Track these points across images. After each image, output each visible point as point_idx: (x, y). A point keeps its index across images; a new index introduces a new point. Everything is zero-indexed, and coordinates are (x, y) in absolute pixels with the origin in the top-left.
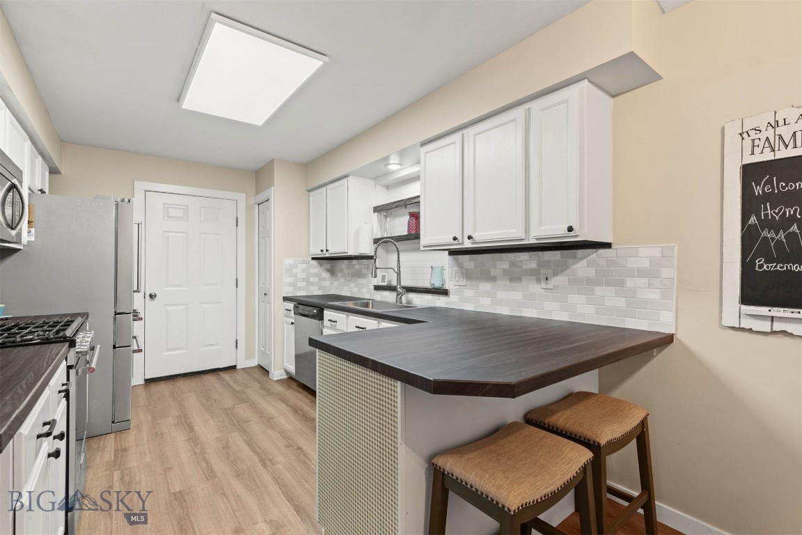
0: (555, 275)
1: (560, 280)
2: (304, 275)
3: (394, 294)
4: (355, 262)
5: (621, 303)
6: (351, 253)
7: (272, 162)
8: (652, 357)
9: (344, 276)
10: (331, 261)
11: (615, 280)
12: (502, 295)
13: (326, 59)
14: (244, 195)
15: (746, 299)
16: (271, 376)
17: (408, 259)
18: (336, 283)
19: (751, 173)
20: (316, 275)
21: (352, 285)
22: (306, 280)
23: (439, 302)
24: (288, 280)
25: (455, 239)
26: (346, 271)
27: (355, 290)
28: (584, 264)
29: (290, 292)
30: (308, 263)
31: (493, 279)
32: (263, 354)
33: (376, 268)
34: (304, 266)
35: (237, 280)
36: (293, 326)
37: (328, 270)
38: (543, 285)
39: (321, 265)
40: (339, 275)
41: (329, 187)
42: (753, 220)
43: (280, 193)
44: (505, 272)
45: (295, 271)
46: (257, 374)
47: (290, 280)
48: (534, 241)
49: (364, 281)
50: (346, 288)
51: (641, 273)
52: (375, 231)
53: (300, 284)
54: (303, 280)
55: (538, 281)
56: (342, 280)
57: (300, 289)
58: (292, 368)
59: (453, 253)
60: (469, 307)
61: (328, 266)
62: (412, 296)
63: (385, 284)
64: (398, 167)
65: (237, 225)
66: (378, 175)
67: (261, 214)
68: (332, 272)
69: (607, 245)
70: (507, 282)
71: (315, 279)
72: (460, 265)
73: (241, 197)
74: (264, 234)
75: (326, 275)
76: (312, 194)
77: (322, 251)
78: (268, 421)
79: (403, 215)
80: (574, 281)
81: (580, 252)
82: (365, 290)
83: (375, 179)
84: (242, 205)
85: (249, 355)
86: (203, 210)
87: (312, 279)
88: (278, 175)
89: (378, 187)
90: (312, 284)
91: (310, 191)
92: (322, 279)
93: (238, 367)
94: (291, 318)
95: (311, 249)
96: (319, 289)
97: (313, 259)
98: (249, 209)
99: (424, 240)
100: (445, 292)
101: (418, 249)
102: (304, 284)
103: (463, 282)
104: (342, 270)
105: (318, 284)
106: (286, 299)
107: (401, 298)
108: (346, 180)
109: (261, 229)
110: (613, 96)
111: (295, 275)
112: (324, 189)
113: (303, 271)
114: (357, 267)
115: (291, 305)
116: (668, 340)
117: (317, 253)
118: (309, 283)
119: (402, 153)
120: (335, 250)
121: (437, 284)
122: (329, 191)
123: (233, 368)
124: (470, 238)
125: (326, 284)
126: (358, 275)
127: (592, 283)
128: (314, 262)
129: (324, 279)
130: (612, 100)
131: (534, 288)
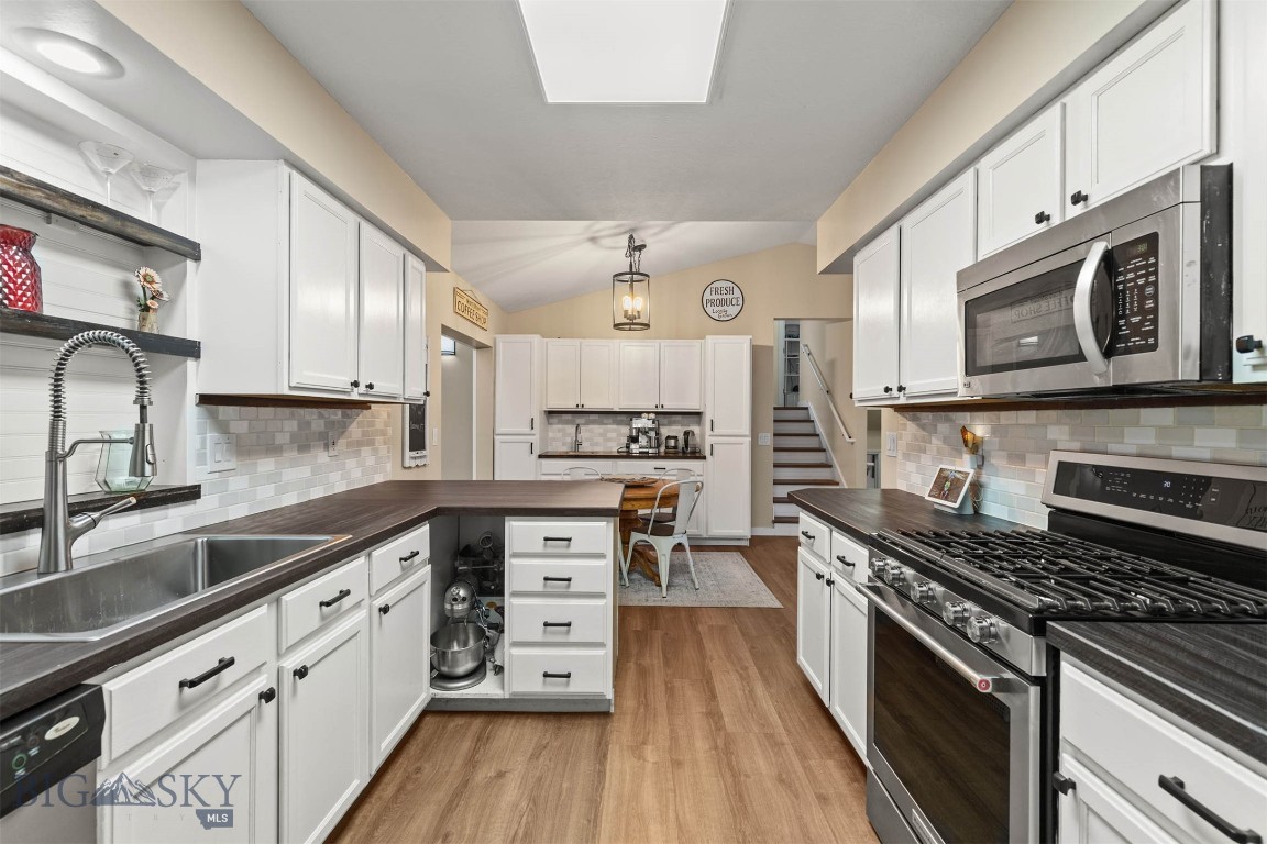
0: (339, 438)
1: (342, 444)
11: (369, 440)
12: (288, 474)
44: (293, 438)
55: (326, 447)
70: (294, 454)
72: (223, 428)
103: (230, 463)
127: (360, 444)
131: (322, 457)
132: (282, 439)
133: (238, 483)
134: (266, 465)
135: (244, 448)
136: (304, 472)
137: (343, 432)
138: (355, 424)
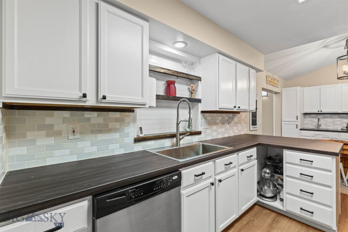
1: (233, 123)
11: (240, 122)
12: (219, 130)
44: (221, 121)
51: (243, 120)
55: (229, 123)
72: (206, 118)
103: (207, 127)
127: (237, 123)
131: (227, 126)
132: (218, 121)
133: (209, 131)
134: (214, 127)
135: (210, 123)
136: (223, 130)
137: (233, 120)
138: (236, 118)
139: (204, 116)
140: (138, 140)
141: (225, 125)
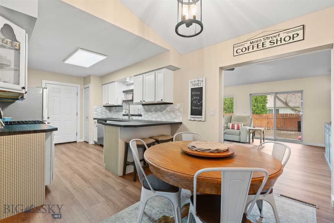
0: (164, 110)
1: (164, 111)
2: (100, 112)
3: (128, 117)
4: (117, 107)
5: (174, 116)
6: (115, 104)
7: (90, 75)
8: (179, 127)
9: (114, 112)
10: (109, 107)
11: (173, 111)
12: (154, 116)
13: (107, 57)
14: (80, 85)
15: (191, 114)
16: (89, 143)
17: (131, 106)
18: (111, 114)
19: (192, 90)
20: (104, 111)
21: (116, 115)
22: (101, 113)
23: (140, 118)
24: (95, 113)
25: (141, 101)
26: (114, 110)
27: (117, 116)
28: (169, 108)
29: (96, 117)
30: (102, 107)
31: (151, 112)
32: (86, 137)
33: (122, 109)
34: (101, 109)
35: (77, 113)
36: (97, 127)
37: (108, 110)
38: (161, 113)
39: (106, 108)
40: (112, 111)
41: (109, 84)
42: (192, 99)
43: (93, 86)
44: (154, 110)
45: (97, 110)
46: (84, 143)
47: (96, 113)
48: (156, 102)
49: (120, 113)
50: (114, 116)
51: (178, 110)
52: (123, 98)
53: (99, 114)
54: (100, 113)
55: (161, 112)
56: (113, 113)
57: (99, 116)
58: (96, 140)
59: (143, 105)
60: (147, 119)
61: (109, 109)
62: (133, 117)
63: (126, 114)
64: (129, 80)
65: (77, 95)
66: (124, 82)
67: (86, 92)
68: (110, 111)
69: (172, 104)
70: (154, 112)
71: (104, 113)
72: (145, 108)
73: (79, 86)
74: (87, 98)
75: (108, 112)
76: (103, 86)
77: (106, 104)
78: (90, 152)
79: (131, 94)
80: (167, 112)
81: (168, 105)
82: (120, 116)
83: (123, 83)
84: (79, 88)
85: (81, 138)
86: (65, 90)
87: (103, 113)
88: (92, 80)
89: (124, 85)
90: (103, 114)
91: (103, 85)
92: (106, 113)
93: (77, 142)
94: (96, 124)
95: (103, 103)
96: (106, 116)
97: (104, 106)
98: (81, 90)
99: (135, 101)
100: (141, 115)
101: (133, 104)
102: (100, 114)
103: (145, 113)
104: (113, 110)
105: (106, 114)
106: (94, 119)
107: (130, 118)
108: (114, 83)
109: (86, 96)
110: (174, 71)
111: (98, 111)
112: (107, 85)
113: (100, 110)
114: (118, 109)
115: (96, 121)
116: (181, 123)
117: (105, 104)
118: (102, 114)
119: (130, 77)
120: (111, 103)
121: (140, 113)
122: (109, 86)
123: (76, 142)
124: (144, 101)
125: (108, 114)
126: (118, 111)
127: (170, 112)
128: (104, 107)
129: (107, 113)
130: (173, 71)
131: (160, 113)
132: (152, 110)
133: (146, 115)
134: (150, 113)
135: (147, 111)
136: (156, 116)
137: (165, 109)
138: (168, 107)
139: (144, 107)
140: (124, 115)
141: (158, 112)
